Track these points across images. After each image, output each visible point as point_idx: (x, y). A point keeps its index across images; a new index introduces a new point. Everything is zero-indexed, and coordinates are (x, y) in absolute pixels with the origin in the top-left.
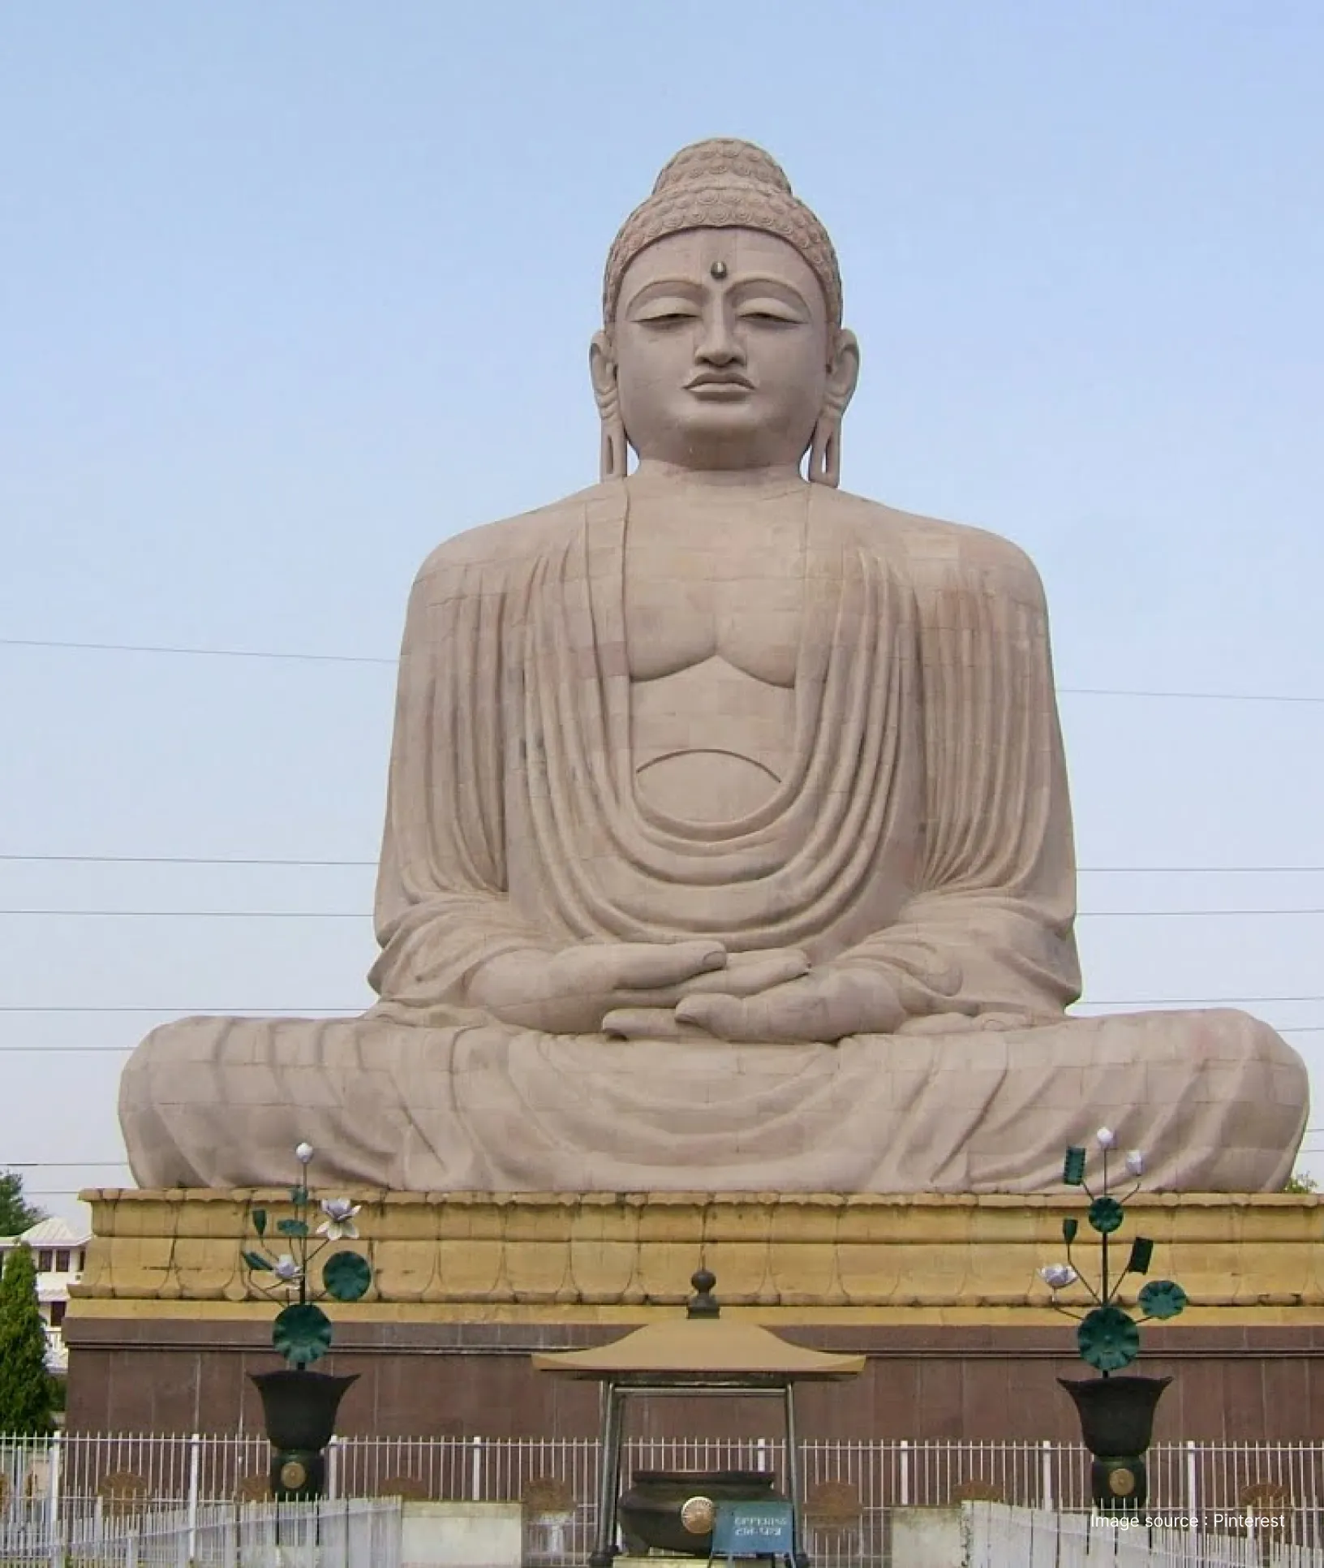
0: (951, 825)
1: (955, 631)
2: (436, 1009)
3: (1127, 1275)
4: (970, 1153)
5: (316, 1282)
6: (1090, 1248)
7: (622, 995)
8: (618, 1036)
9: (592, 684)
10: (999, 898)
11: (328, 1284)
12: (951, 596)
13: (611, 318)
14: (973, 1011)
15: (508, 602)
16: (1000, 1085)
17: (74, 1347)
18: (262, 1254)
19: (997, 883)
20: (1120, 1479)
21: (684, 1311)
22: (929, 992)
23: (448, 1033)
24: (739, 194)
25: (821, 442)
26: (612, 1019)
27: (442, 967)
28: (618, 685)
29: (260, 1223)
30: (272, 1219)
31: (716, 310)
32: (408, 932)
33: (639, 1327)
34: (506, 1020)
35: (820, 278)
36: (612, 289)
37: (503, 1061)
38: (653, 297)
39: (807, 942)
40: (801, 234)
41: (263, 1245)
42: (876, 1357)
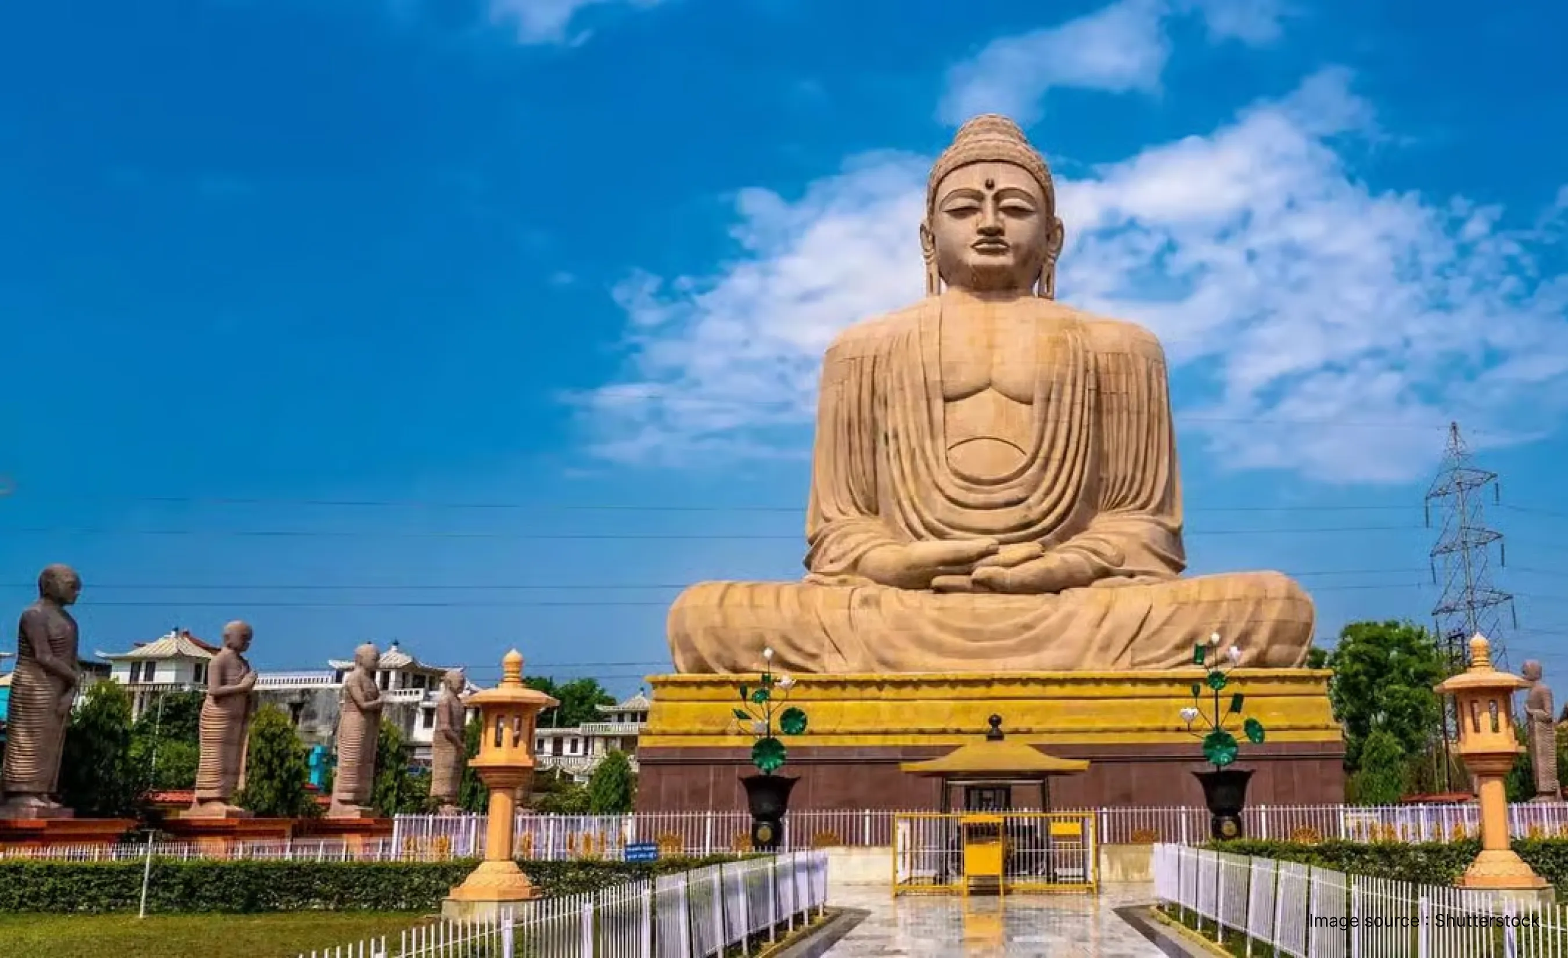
0: (1116, 477)
1: (1117, 373)
2: (842, 577)
3: (1230, 714)
4: (1132, 650)
5: (776, 725)
6: (1207, 701)
7: (941, 568)
8: (940, 590)
9: (923, 404)
10: (1144, 515)
11: (783, 726)
12: (1117, 355)
13: (932, 211)
14: (1131, 575)
15: (878, 360)
16: (1149, 612)
17: (643, 763)
18: (744, 710)
19: (1143, 507)
20: (1228, 826)
21: (984, 737)
22: (1106, 564)
23: (848, 589)
24: (1001, 143)
25: (1044, 276)
26: (938, 581)
27: (844, 555)
28: (938, 404)
29: (744, 694)
30: (751, 691)
31: (989, 205)
32: (826, 536)
33: (959, 746)
34: (879, 581)
35: (1042, 187)
36: (932, 195)
37: (878, 603)
38: (954, 198)
39: (1041, 539)
40: (1033, 165)
41: (746, 706)
42: (1093, 760)
